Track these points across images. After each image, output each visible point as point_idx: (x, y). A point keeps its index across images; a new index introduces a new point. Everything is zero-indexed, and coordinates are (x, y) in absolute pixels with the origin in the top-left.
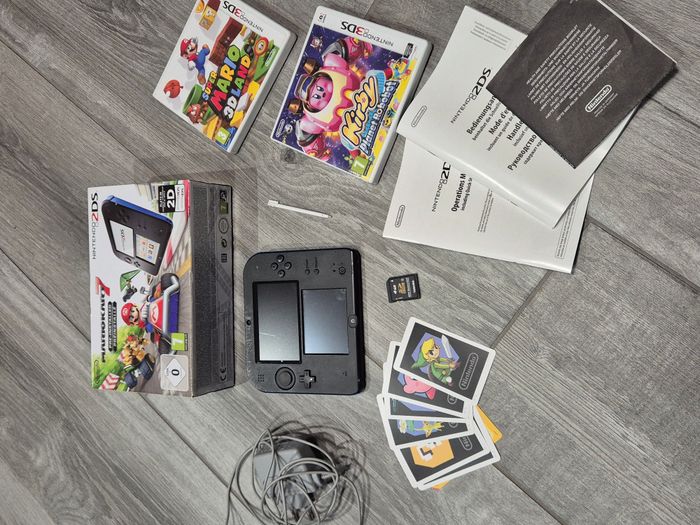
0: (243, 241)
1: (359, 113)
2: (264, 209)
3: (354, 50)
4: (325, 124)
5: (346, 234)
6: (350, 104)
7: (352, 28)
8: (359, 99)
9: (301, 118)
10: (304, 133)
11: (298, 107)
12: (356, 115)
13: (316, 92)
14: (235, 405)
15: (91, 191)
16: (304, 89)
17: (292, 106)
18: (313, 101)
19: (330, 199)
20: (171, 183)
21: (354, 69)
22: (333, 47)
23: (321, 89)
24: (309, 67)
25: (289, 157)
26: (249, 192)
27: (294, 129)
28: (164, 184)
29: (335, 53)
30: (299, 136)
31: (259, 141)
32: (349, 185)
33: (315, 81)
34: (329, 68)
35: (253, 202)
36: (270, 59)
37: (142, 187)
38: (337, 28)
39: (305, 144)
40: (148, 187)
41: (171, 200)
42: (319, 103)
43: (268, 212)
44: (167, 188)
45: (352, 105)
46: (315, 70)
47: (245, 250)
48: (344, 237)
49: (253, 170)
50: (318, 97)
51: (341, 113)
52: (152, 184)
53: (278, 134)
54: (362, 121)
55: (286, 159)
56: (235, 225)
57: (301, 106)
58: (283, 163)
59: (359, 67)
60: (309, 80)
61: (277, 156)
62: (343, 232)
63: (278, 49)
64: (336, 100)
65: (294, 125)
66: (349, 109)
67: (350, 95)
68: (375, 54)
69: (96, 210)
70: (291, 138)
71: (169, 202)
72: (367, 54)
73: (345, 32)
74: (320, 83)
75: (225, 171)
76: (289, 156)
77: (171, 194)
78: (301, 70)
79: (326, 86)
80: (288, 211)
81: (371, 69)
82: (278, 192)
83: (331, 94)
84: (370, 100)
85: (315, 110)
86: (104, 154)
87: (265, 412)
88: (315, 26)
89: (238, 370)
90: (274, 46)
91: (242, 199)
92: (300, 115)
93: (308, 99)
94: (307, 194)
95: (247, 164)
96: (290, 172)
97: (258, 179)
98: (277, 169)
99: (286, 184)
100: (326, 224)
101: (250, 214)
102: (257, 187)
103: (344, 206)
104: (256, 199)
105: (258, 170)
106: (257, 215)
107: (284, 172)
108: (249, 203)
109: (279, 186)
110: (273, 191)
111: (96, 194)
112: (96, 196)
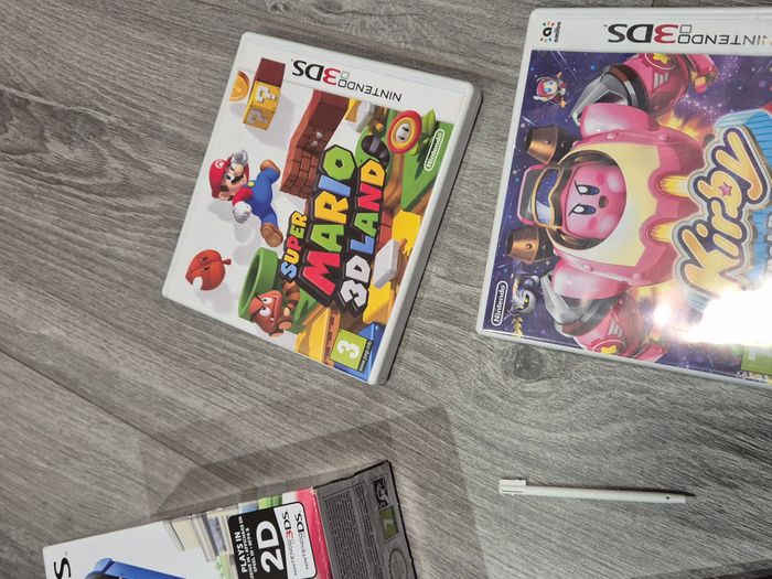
1: (719, 223)
3: (659, 80)
4: (627, 271)
5: (752, 538)
6: (686, 206)
7: (640, 34)
8: (711, 190)
9: (552, 267)
10: (572, 302)
11: (535, 245)
12: (712, 231)
13: (575, 199)
15: (52, 555)
16: (542, 199)
17: (519, 245)
18: (576, 223)
19: (673, 451)
20: (263, 504)
21: (673, 123)
22: (596, 87)
23: (591, 191)
24: (541, 147)
25: (525, 364)
26: (438, 468)
27: (540, 298)
28: (242, 508)
29: (607, 99)
30: (558, 312)
31: (437, 343)
33: (567, 176)
34: (601, 137)
36: (435, 153)
37: (182, 525)
38: (600, 43)
39: (580, 328)
40: (198, 522)
41: (272, 550)
42: (593, 224)
43: (502, 510)
44: (253, 519)
45: (693, 208)
46: (560, 152)
48: (748, 546)
49: (438, 413)
50: (588, 210)
51: (666, 233)
52: (210, 515)
53: (498, 318)
54: (738, 242)
55: (518, 373)
56: (417, 553)
57: (544, 241)
58: (513, 382)
59: (686, 115)
60: (550, 176)
61: (493, 369)
62: (742, 535)
63: (449, 127)
64: (641, 204)
65: (537, 290)
66: (690, 220)
67: (679, 186)
68: (725, 74)
70: (538, 322)
71: (266, 556)
72: (700, 82)
73: (626, 46)
74: (584, 177)
75: (363, 428)
76: (527, 365)
77: (267, 535)
78: (523, 158)
79: (601, 179)
80: (559, 500)
81: (726, 110)
82: (516, 455)
83: (622, 196)
84: (744, 185)
85: (586, 243)
88: (535, 54)
90: (437, 125)
91: (423, 487)
92: (548, 262)
93: (559, 219)
94: (602, 449)
95: (419, 402)
96: (538, 401)
97: (455, 432)
98: (501, 400)
99: (535, 432)
100: (684, 521)
101: (454, 523)
102: (456, 454)
103: (721, 464)
104: (461, 482)
105: (448, 410)
106: (472, 522)
107: (522, 403)
108: (445, 494)
109: (515, 441)
110: (501, 455)
111: (65, 561)
112: (66, 566)
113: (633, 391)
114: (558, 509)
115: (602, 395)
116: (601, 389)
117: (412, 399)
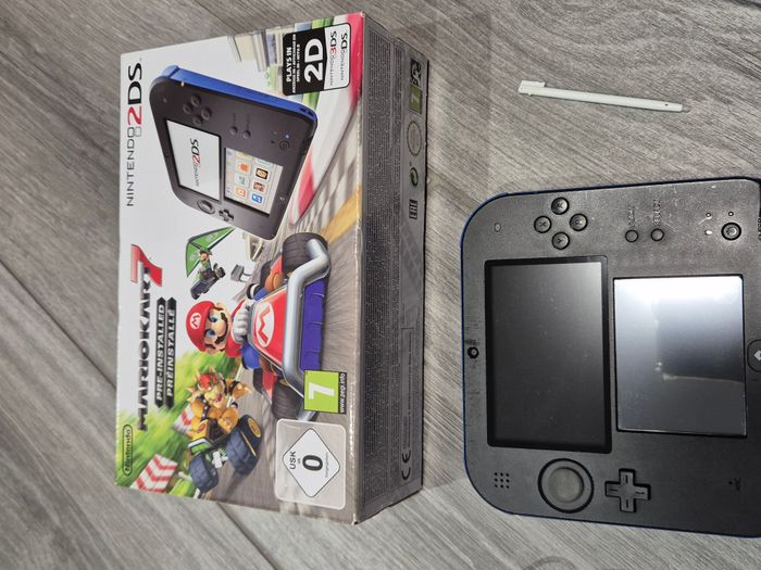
0: (451, 175)
2: (505, 103)
14: (421, 531)
15: (128, 60)
19: (684, 67)
20: (316, 25)
26: (470, 69)
28: (297, 28)
32: (740, 31)
35: (476, 90)
37: (244, 40)
40: (258, 38)
41: (315, 64)
43: (516, 109)
47: (455, 195)
48: (724, 154)
49: (482, 19)
52: (269, 33)
56: (433, 140)
62: (725, 146)
69: (138, 101)
71: (310, 68)
77: (314, 51)
82: (541, 61)
86: (148, 16)
87: (498, 555)
89: (432, 454)
91: (452, 85)
94: (621, 62)
95: (469, 8)
96: (576, 14)
97: (494, 38)
98: (543, 11)
99: (566, 42)
100: (674, 129)
101: (471, 117)
102: (489, 57)
103: (725, 81)
104: (487, 82)
105: (493, 17)
106: (488, 117)
107: (561, 15)
108: (469, 92)
109: (546, 50)
110: (529, 61)
111: (138, 66)
112: (138, 70)
113: (665, 11)
114: (566, 112)
115: (637, 13)
116: (637, 7)
117: (464, 5)
